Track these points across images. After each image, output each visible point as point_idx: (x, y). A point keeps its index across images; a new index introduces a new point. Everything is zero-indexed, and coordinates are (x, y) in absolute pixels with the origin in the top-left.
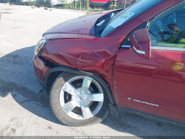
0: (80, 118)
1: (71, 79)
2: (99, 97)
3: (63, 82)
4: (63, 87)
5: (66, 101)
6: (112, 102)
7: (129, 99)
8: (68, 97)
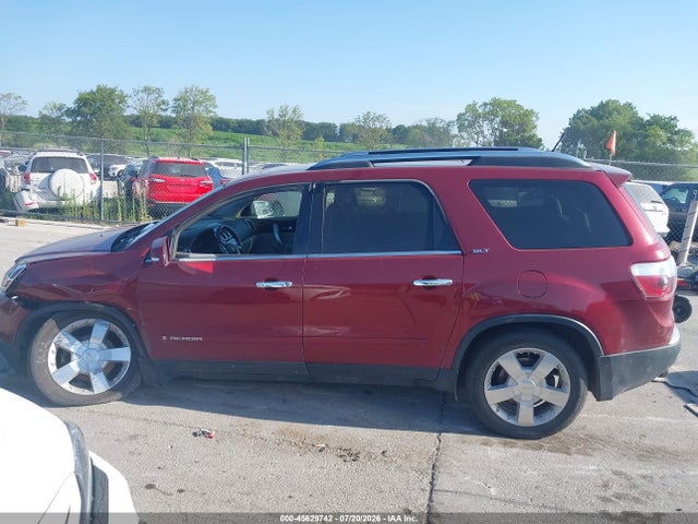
0: (86, 392)
1: (70, 326)
2: (123, 355)
3: (56, 330)
4: (56, 339)
5: (60, 364)
6: (142, 354)
7: (164, 338)
8: (63, 357)
